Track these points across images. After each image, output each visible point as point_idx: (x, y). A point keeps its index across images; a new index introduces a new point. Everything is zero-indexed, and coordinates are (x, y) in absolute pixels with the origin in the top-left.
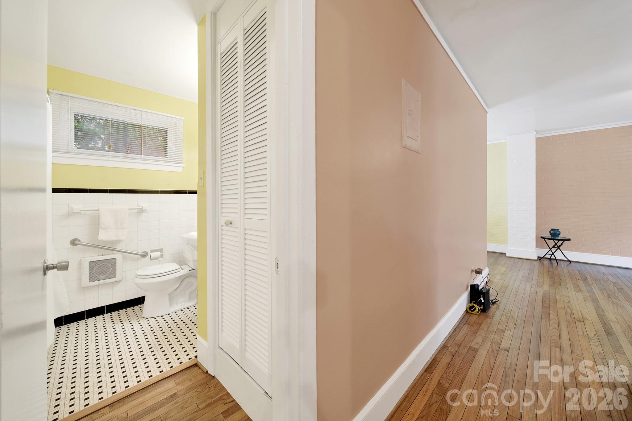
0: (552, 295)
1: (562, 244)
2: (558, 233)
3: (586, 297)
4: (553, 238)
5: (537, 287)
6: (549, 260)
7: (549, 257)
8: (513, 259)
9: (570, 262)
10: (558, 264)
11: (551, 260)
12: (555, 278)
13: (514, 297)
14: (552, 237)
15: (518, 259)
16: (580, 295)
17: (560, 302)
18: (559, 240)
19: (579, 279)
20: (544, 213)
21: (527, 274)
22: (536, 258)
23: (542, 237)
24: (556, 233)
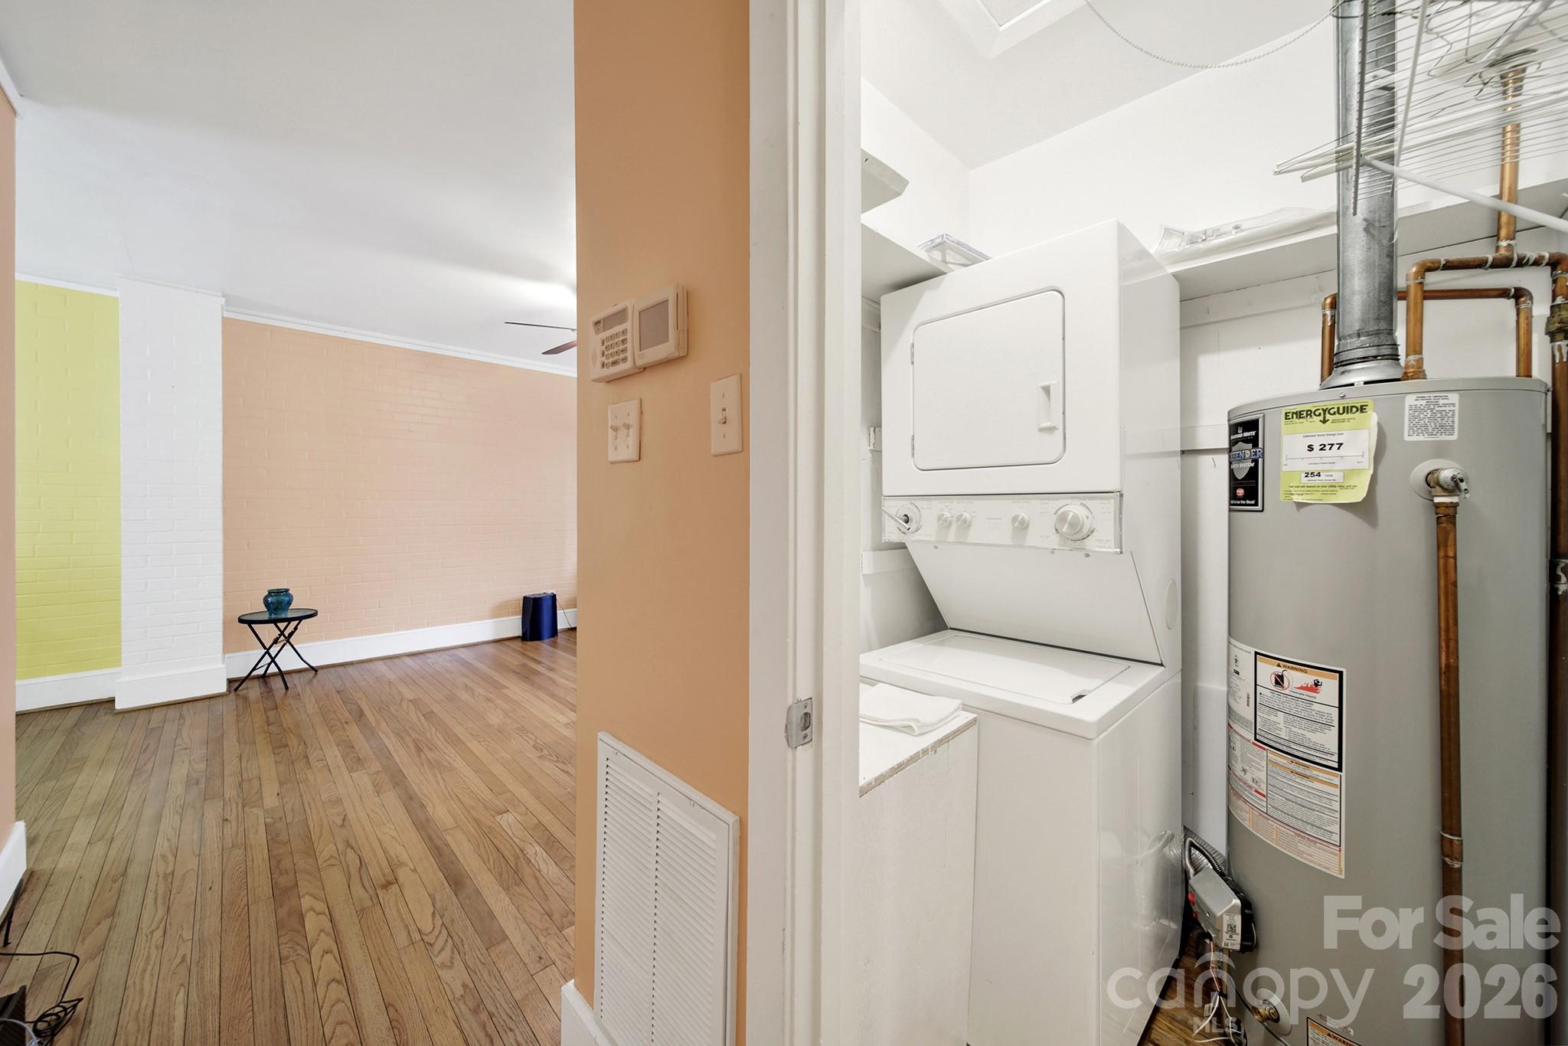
0: (296, 820)
1: (296, 628)
2: (287, 599)
3: (378, 778)
4: (273, 616)
5: (243, 807)
6: (261, 680)
7: (260, 672)
8: (143, 715)
9: (315, 669)
10: (287, 688)
11: (267, 680)
12: (289, 743)
13: (161, 912)
14: (270, 615)
15: (164, 709)
16: (363, 778)
17: (321, 836)
18: (289, 620)
19: (347, 723)
20: (248, 545)
21: (202, 766)
22: (222, 688)
23: (241, 621)
24: (281, 603)
